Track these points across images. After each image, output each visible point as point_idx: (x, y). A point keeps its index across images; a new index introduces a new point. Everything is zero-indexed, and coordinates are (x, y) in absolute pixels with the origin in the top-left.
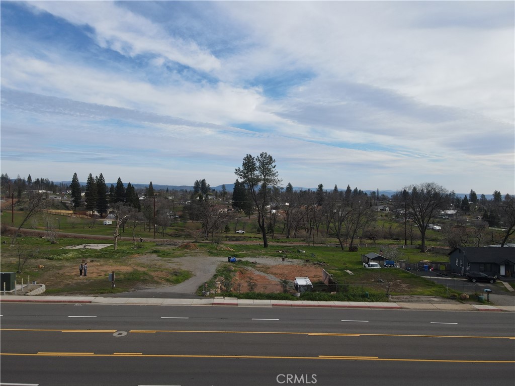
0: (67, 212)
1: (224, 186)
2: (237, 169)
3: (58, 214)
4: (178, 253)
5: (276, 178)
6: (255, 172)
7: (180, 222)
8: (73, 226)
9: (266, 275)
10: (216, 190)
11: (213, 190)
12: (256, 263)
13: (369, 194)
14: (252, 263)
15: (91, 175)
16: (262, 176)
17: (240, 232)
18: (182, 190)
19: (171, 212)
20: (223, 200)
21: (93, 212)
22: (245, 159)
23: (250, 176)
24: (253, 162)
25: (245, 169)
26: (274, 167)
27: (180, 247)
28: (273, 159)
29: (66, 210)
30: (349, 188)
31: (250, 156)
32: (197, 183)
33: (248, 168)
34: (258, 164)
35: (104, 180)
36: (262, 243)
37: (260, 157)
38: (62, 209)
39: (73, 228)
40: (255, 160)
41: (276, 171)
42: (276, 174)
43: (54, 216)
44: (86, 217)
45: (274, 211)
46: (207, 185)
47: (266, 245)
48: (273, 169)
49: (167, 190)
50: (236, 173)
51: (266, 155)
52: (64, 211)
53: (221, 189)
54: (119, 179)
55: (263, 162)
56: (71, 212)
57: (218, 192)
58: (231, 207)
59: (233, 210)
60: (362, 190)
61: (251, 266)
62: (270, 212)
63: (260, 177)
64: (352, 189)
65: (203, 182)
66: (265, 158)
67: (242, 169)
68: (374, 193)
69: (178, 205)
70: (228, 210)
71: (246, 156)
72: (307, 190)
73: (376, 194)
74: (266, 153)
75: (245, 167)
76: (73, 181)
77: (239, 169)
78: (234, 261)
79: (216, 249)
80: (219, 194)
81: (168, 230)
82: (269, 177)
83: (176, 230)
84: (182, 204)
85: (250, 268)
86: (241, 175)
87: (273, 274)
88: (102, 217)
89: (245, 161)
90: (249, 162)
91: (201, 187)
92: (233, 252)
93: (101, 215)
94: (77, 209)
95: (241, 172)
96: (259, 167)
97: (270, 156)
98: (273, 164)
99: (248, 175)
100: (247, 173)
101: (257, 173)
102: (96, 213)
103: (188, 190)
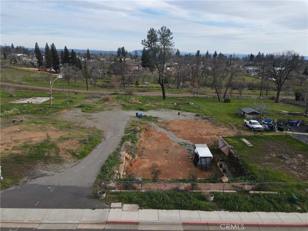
0: (34, 69)
1: (136, 51)
2: (143, 40)
3: (28, 71)
4: (99, 106)
5: (173, 47)
6: (157, 43)
7: (107, 76)
8: (36, 80)
9: (166, 132)
10: (131, 54)
11: (129, 54)
12: (158, 118)
13: (228, 57)
14: (155, 118)
15: (47, 44)
16: (162, 45)
17: (146, 83)
18: (110, 54)
19: (102, 70)
20: (136, 60)
21: (51, 69)
22: (149, 32)
23: (153, 46)
24: (155, 34)
25: (149, 41)
26: (172, 38)
27: (102, 100)
28: (171, 32)
29: (33, 68)
30: (216, 52)
31: (153, 29)
32: (119, 49)
33: (151, 40)
34: (159, 36)
35: (55, 48)
36: (162, 94)
37: (160, 30)
38: (31, 67)
39: (36, 81)
40: (157, 33)
41: (173, 42)
42: (173, 45)
43: (26, 72)
44: (46, 73)
45: (169, 68)
46: (125, 51)
47: (164, 97)
48: (171, 40)
49: (101, 54)
50: (142, 43)
51: (165, 29)
52: (32, 69)
53: (135, 54)
54: (66, 47)
55: (163, 35)
56: (37, 69)
57: (133, 55)
58: (140, 65)
59: (142, 67)
60: (224, 54)
61: (153, 121)
62: (166, 69)
63: (160, 47)
64: (218, 53)
65: (123, 48)
66: (164, 31)
67: (147, 40)
68: (231, 56)
69: (106, 65)
70: (139, 68)
71: (150, 30)
72: (189, 54)
73: (233, 57)
74: (165, 27)
75: (149, 39)
76: (35, 48)
77: (145, 41)
78: (140, 116)
79: (128, 102)
80: (133, 57)
81: (99, 83)
82: (167, 47)
83: (105, 82)
84: (109, 64)
85: (153, 124)
86: (146, 45)
87: (172, 131)
88: (56, 73)
89: (149, 34)
90: (152, 34)
91: (122, 52)
92: (140, 104)
93: (56, 71)
94: (41, 67)
95: (146, 43)
96: (160, 39)
97: (168, 29)
98: (171, 36)
99: (152, 45)
100: (151, 43)
101: (158, 43)
102: (53, 70)
103: (114, 54)
